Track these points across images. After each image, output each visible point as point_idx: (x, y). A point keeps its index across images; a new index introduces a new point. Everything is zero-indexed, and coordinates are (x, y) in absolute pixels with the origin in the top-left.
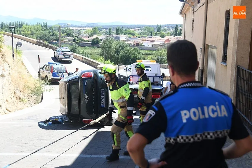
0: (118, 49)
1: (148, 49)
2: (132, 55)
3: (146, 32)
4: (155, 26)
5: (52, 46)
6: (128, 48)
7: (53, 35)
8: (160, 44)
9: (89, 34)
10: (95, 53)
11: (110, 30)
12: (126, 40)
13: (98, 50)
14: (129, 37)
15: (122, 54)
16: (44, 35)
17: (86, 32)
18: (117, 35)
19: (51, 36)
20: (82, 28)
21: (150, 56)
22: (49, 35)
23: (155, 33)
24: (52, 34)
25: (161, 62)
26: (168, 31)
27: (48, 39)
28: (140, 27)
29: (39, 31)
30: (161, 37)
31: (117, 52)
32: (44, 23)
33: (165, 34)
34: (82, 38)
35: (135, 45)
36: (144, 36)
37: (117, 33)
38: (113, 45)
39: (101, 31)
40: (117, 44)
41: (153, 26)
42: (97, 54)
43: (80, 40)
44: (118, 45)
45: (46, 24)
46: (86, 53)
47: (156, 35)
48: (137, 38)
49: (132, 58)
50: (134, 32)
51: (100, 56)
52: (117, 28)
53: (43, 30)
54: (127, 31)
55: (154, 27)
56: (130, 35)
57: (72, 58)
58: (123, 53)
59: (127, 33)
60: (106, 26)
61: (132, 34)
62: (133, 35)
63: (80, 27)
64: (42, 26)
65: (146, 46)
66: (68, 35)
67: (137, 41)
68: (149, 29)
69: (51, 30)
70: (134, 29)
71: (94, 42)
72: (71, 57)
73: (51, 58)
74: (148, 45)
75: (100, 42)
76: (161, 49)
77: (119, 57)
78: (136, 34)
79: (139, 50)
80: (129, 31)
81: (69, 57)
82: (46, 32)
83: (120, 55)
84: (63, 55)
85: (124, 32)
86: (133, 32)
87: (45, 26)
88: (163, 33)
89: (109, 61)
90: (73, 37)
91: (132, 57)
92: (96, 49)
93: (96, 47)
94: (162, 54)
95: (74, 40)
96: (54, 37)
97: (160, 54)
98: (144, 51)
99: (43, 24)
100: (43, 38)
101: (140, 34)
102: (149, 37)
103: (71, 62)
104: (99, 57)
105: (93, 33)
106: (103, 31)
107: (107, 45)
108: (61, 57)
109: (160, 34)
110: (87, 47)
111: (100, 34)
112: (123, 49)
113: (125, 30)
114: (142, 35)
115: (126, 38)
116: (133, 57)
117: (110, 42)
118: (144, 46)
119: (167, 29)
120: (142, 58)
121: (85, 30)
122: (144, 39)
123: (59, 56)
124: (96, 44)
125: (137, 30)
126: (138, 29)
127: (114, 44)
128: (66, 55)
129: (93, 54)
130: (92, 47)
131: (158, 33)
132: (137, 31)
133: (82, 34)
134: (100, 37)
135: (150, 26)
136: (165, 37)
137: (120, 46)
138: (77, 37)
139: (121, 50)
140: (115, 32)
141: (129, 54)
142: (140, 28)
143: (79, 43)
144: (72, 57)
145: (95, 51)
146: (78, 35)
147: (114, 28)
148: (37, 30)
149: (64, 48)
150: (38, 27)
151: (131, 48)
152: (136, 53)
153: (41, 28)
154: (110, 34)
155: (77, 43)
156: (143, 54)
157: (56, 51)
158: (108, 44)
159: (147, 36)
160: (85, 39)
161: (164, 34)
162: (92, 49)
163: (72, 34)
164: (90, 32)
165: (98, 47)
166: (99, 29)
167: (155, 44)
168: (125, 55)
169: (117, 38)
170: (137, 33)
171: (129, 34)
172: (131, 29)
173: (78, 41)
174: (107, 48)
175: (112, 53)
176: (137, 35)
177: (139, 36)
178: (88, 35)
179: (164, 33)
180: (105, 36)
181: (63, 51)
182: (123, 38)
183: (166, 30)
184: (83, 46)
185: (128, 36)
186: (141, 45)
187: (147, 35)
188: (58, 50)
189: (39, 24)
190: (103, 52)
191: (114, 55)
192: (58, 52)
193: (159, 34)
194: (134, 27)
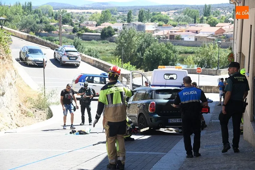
0: (141, 45)
1: (189, 44)
2: (164, 54)
3: (185, 17)
4: (201, 6)
5: (50, 44)
6: (157, 44)
7: (41, 22)
8: (208, 37)
9: (96, 21)
10: (107, 50)
11: (129, 14)
12: (154, 31)
13: (112, 47)
14: (159, 25)
15: (148, 53)
16: (27, 22)
17: (92, 18)
18: (140, 23)
19: (38, 23)
20: (86, 11)
21: (191, 57)
22: (35, 23)
23: (200, 18)
24: (39, 21)
25: (208, 65)
26: (222, 15)
27: (34, 28)
28: (176, 8)
29: (19, 15)
30: (209, 25)
31: (141, 49)
32: (27, 3)
33: (218, 21)
34: (87, 27)
35: (169, 38)
36: (183, 23)
37: (141, 20)
38: (134, 39)
39: (115, 16)
40: (140, 37)
41: (198, 7)
42: (109, 51)
43: (83, 31)
44: (142, 39)
45: (30, 4)
46: (94, 51)
47: (201, 21)
48: (171, 27)
49: (163, 59)
50: (167, 17)
51: (116, 55)
52: (140, 11)
53: (25, 13)
54: (156, 16)
55: (199, 9)
56: (161, 23)
57: (80, 61)
58: (149, 51)
59: (156, 19)
60: (123, 8)
61: (163, 21)
62: (166, 21)
63: (82, 8)
64: (24, 8)
65: (185, 40)
66: (65, 21)
67: (172, 32)
68: (191, 12)
69: (37, 13)
70: (167, 13)
71: (105, 33)
72: (77, 59)
73: (50, 60)
74: (189, 38)
75: (115, 34)
76: (208, 45)
77: (144, 57)
78: (171, 20)
79: (174, 47)
80: (159, 15)
81: (75, 58)
82: (30, 17)
83: (144, 54)
84: (68, 56)
85: (152, 17)
86: (165, 18)
87: (28, 8)
88: (213, 18)
89: (129, 63)
90: (72, 25)
91: (164, 57)
92: (108, 44)
93: (109, 42)
94: (210, 53)
95: (74, 31)
96: (43, 26)
97: (207, 53)
98: (182, 48)
99: (25, 4)
100: (26, 27)
101: (177, 21)
102: (191, 25)
103: (78, 66)
104: (113, 57)
105: (104, 19)
106: (118, 14)
107: (125, 39)
108: (65, 59)
109: (209, 20)
110: (93, 41)
111: (114, 21)
112: (149, 45)
113: (154, 14)
114: (180, 23)
115: (154, 27)
116: (166, 57)
117: (130, 35)
118: (183, 39)
119: (221, 11)
120: (178, 60)
121: (90, 13)
122: (183, 28)
123: (61, 58)
124: (107, 37)
125: (172, 14)
126: (174, 11)
127: (136, 38)
128: (72, 57)
129: (103, 52)
130: (101, 41)
131: (205, 18)
132: (171, 16)
133: (86, 19)
134: (114, 26)
135: (192, 7)
136: (216, 25)
137: (146, 41)
138: (78, 25)
139: (146, 47)
140: (137, 17)
141: (159, 54)
142: (176, 11)
143: (82, 35)
144: (79, 59)
145: (107, 48)
146: (79, 21)
147: (135, 10)
148: (16, 14)
149: (68, 47)
150: (18, 8)
151: (162, 43)
152: (170, 51)
153: (21, 10)
154: (129, 21)
155: (79, 35)
156: (180, 53)
157: (57, 50)
158: (127, 38)
159: (188, 24)
160: (90, 28)
161: (215, 20)
162: (102, 44)
163: (71, 21)
164: (98, 17)
165: (111, 41)
166: (112, 12)
167: (199, 37)
168: (153, 55)
169: (141, 28)
170: (172, 18)
171: (159, 20)
172: (162, 13)
173: (80, 32)
174: (125, 44)
175: (133, 51)
176: (172, 23)
177: (175, 23)
178: (95, 23)
179: (216, 18)
180: (122, 24)
181: (67, 51)
182: (149, 27)
183: (219, 14)
184: (88, 39)
185: (158, 23)
186: (178, 38)
187: (188, 22)
188: (60, 49)
189: (19, 4)
190: (120, 50)
191: (136, 55)
192: (61, 52)
193: (207, 20)
194: (168, 8)
